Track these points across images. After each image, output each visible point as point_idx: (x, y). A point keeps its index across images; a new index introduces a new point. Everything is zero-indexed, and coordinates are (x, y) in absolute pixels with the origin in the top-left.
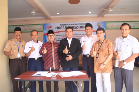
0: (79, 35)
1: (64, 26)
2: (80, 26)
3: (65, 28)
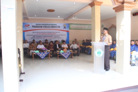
0: (50, 33)
1: (39, 26)
2: (51, 26)
3: (40, 27)
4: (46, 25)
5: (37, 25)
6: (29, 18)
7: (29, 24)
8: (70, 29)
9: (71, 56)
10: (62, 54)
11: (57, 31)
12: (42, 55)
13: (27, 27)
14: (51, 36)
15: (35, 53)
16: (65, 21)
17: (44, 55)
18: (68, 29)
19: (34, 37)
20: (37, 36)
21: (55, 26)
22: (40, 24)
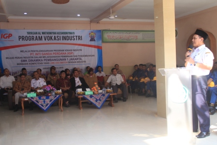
0: (60, 52)
2: (61, 35)
3: (36, 39)
4: (51, 33)
5: (31, 35)
6: (10, 18)
7: (11, 32)
9: (110, 101)
10: (89, 98)
11: (76, 47)
12: (44, 101)
13: (7, 39)
14: (62, 58)
15: (26, 97)
16: (92, 24)
17: (48, 101)
18: (101, 42)
19: (24, 61)
20: (30, 59)
21: (71, 35)
22: (37, 33)
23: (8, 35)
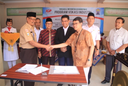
1: (63, 11)
2: (79, 11)
4: (72, 9)
5: (61, 10)
6: (51, 1)
7: (51, 8)
8: (105, 15)
13: (49, 13)
16: (99, 4)
18: (103, 15)
19: (57, 25)
20: (60, 24)
21: (84, 11)
22: (65, 9)
23: (49, 10)
